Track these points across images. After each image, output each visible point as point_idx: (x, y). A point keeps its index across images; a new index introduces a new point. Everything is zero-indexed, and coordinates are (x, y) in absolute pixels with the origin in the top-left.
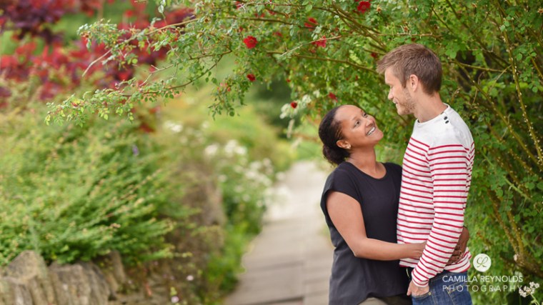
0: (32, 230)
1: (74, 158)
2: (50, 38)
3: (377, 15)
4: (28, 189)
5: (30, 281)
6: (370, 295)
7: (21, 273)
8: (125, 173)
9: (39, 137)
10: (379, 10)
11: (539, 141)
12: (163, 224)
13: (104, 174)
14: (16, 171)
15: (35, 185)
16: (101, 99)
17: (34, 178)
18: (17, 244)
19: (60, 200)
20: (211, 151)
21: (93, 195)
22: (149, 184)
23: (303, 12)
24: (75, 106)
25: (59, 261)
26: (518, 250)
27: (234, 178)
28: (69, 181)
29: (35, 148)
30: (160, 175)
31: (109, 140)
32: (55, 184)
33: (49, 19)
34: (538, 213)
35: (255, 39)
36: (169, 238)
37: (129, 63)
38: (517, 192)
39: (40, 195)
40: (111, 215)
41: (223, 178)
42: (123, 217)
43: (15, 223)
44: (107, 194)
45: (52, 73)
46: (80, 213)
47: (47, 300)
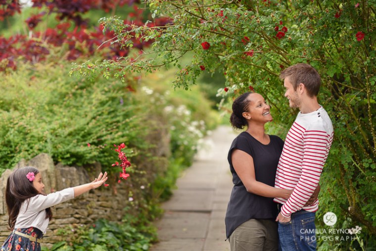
0: (48, 140)
1: (82, 100)
2: (80, 22)
3: (288, 42)
4: (50, 114)
6: (253, 217)
7: (38, 166)
8: (113, 115)
9: (63, 83)
10: (290, 39)
12: (131, 150)
13: (100, 113)
14: (45, 102)
15: (55, 113)
16: (106, 66)
17: (56, 108)
18: (38, 148)
19: (69, 125)
20: (169, 109)
21: (90, 125)
22: (127, 124)
23: (242, 32)
24: (89, 67)
25: (63, 163)
26: (352, 205)
27: (181, 129)
28: (77, 114)
29: (59, 90)
30: (135, 120)
31: (106, 92)
32: (68, 114)
33: (81, 10)
34: (368, 183)
36: (133, 160)
37: (127, 46)
38: (357, 168)
39: (57, 120)
40: (99, 139)
41: (173, 128)
42: (107, 142)
43: (39, 134)
44: (99, 126)
45: (77, 44)
46: (81, 135)
47: (51, 186)
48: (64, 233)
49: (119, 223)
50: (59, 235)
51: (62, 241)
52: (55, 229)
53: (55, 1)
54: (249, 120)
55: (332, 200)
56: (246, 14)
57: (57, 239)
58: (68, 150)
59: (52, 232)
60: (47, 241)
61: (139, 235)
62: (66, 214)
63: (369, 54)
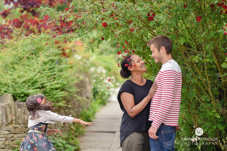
0: (10, 86)
1: (33, 61)
3: (156, 23)
4: (13, 70)
5: (6, 105)
6: (135, 131)
7: (3, 102)
8: (52, 70)
9: (21, 51)
10: (157, 21)
11: (210, 82)
12: (63, 92)
13: (43, 69)
14: (9, 62)
15: (16, 69)
16: (43, 37)
17: (16, 66)
18: (4, 90)
19: (24, 76)
20: (92, 69)
21: (37, 76)
22: (60, 76)
23: (126, 16)
24: (33, 38)
25: (19, 100)
26: (196, 124)
28: (29, 70)
29: (19, 55)
30: (65, 74)
31: (48, 56)
32: (23, 70)
33: (35, 6)
34: (205, 111)
35: (107, 24)
36: (64, 98)
37: (57, 25)
38: (199, 101)
39: (16, 73)
40: (42, 85)
41: (94, 81)
42: (47, 87)
43: (5, 82)
44: (43, 77)
45: (31, 27)
46: (31, 82)
47: (12, 114)
48: (19, 143)
49: (55, 138)
50: (17, 144)
51: (18, 147)
52: (14, 140)
53: (19, 1)
54: (132, 71)
55: (184, 122)
56: (129, 5)
57: (15, 146)
58: (23, 91)
59: (12, 142)
60: (9, 148)
61: (68, 145)
62: (21, 131)
63: (204, 30)
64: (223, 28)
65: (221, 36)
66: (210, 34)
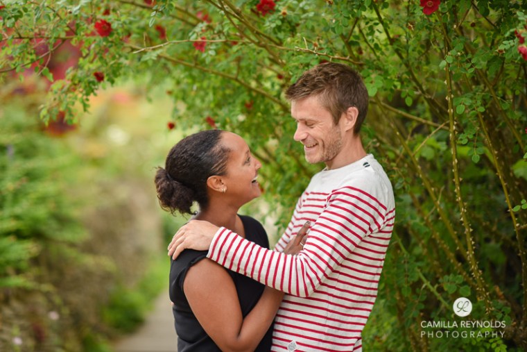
3: (282, 20)
10: (284, 14)
11: (471, 230)
35: (109, 25)
38: (432, 293)
63: (451, 44)
64: (516, 32)
65: (512, 67)
66: (470, 60)
